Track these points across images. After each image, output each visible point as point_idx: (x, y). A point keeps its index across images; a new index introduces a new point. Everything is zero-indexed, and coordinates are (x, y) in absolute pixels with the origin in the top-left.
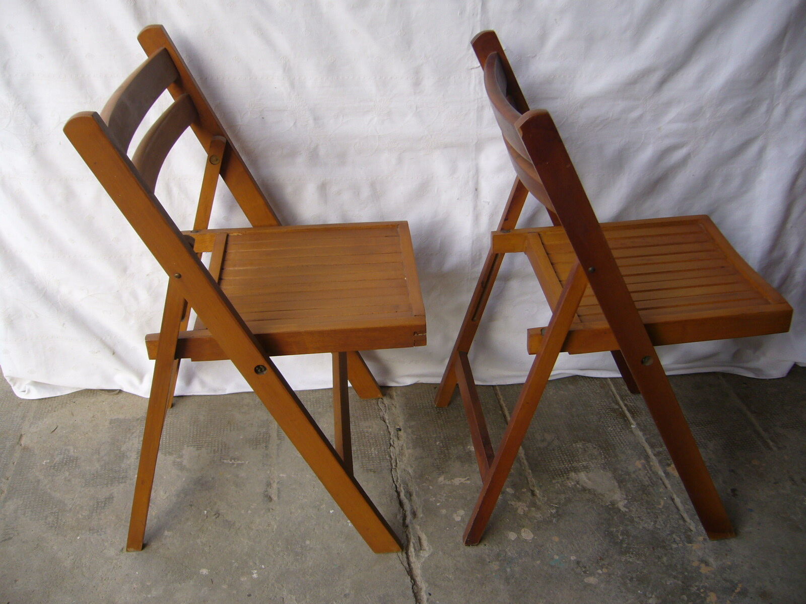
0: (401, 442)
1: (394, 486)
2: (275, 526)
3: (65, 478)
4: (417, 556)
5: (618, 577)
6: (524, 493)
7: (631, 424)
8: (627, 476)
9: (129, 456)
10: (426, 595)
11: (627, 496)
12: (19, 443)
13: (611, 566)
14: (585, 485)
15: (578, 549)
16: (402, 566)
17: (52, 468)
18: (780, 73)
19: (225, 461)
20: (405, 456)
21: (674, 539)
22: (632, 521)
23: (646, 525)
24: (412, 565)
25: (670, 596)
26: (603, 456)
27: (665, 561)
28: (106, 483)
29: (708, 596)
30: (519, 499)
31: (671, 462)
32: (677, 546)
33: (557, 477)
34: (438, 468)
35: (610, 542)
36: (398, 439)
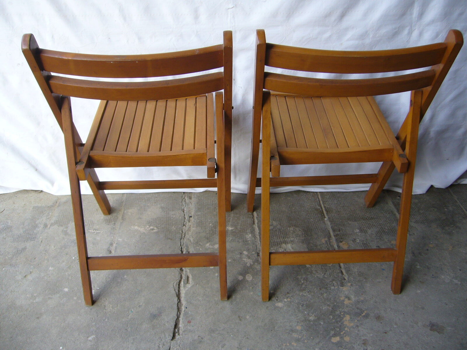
0: (190, 224)
1: (181, 247)
3: (3, 237)
4: (184, 286)
5: (295, 304)
6: (253, 254)
7: (325, 217)
8: (315, 247)
9: (39, 226)
10: (184, 308)
13: (293, 297)
16: (174, 292)
19: (90, 231)
20: (191, 231)
21: (334, 284)
22: (311, 273)
23: (319, 275)
24: (180, 291)
25: (323, 316)
26: (304, 235)
27: (325, 296)
28: (24, 240)
29: (345, 317)
30: (249, 258)
31: (343, 240)
32: (334, 288)
33: (274, 246)
34: (207, 239)
35: (295, 284)
36: (189, 222)
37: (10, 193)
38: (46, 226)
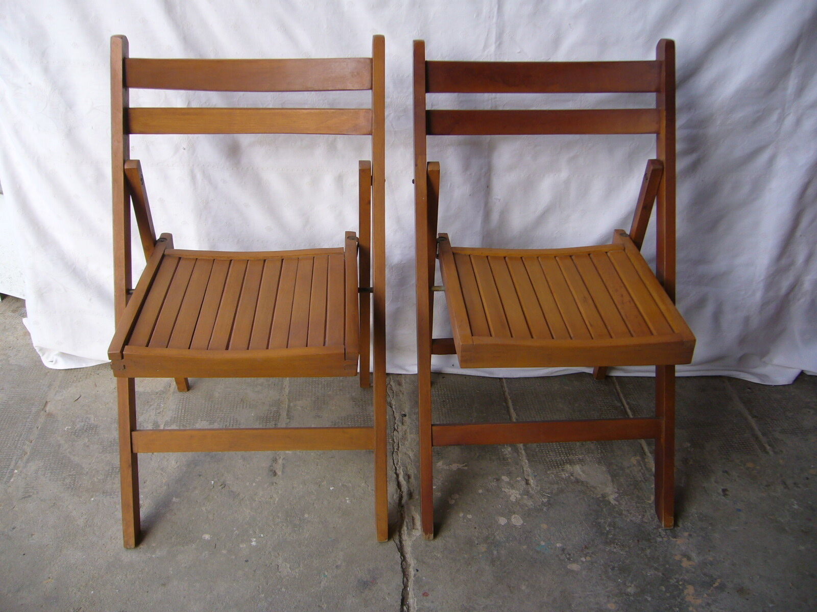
0: (405, 427)
1: (394, 467)
2: (277, 499)
3: (84, 444)
4: (409, 534)
5: (600, 565)
6: (518, 481)
8: (621, 472)
9: (145, 427)
10: (414, 571)
11: (618, 489)
12: (44, 409)
13: (595, 555)
14: (578, 477)
15: (565, 537)
16: (393, 542)
17: (73, 434)
18: (792, 83)
20: (407, 440)
21: (660, 533)
22: (621, 514)
23: (634, 518)
24: (404, 542)
25: (649, 586)
26: (599, 451)
27: (648, 553)
29: (686, 588)
30: (512, 487)
32: (661, 540)
33: (552, 468)
34: (438, 454)
35: (596, 532)
36: (403, 424)
37: (87, 367)
38: (156, 426)
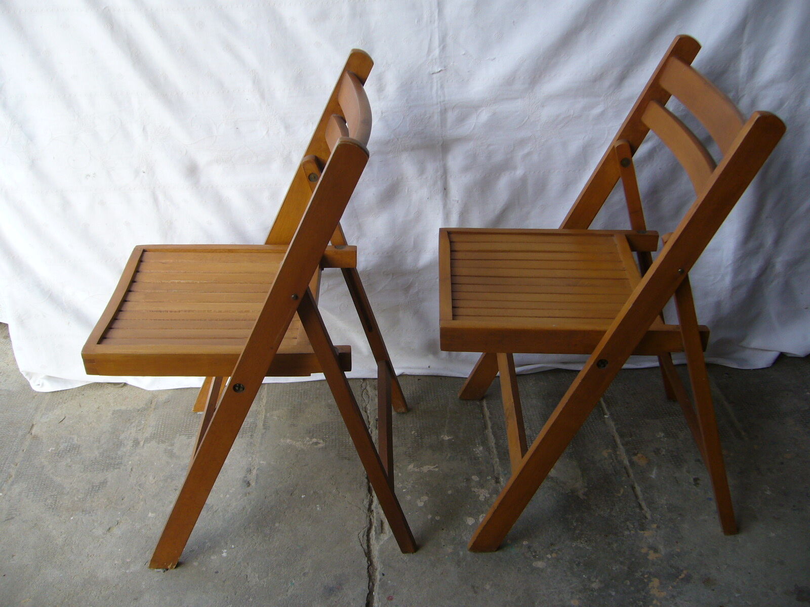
2: (250, 509)
3: (67, 464)
4: (377, 538)
5: (566, 562)
6: (488, 480)
7: (605, 414)
8: (592, 465)
9: (126, 444)
10: (380, 575)
11: (588, 484)
12: (30, 432)
13: (561, 551)
15: (532, 534)
16: (361, 548)
17: (57, 455)
21: (628, 526)
22: (589, 508)
23: (602, 513)
24: (371, 547)
25: (613, 581)
27: (614, 547)
28: (102, 469)
29: (651, 581)
30: (482, 486)
31: (638, 452)
32: (629, 533)
34: (410, 456)
35: (563, 529)
36: (377, 428)
37: (72, 389)
38: (136, 443)
